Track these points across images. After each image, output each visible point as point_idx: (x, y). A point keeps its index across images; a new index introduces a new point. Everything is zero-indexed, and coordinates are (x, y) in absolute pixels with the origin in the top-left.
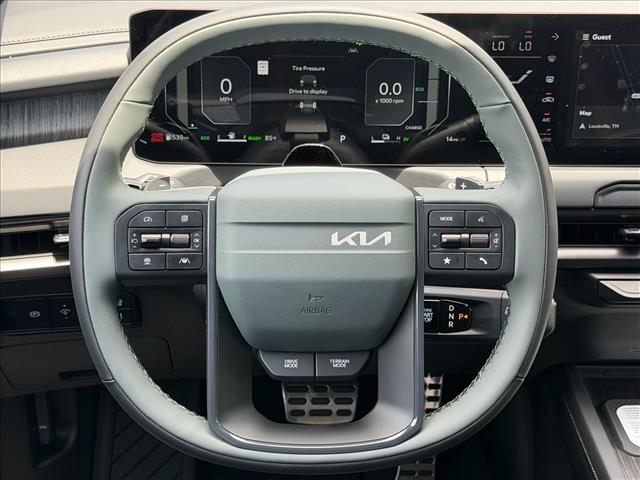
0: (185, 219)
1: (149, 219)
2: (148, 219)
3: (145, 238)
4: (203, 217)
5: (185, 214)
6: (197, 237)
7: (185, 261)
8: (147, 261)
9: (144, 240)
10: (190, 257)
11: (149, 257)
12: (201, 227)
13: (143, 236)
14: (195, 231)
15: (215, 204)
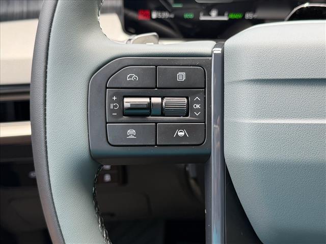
0: (181, 76)
1: (135, 77)
2: (132, 77)
3: (128, 102)
4: (206, 76)
5: (182, 71)
6: (197, 102)
7: (181, 134)
8: (131, 133)
9: (127, 105)
10: (188, 129)
11: (132, 128)
12: (204, 88)
13: (126, 100)
14: (195, 94)
15: (221, 58)
